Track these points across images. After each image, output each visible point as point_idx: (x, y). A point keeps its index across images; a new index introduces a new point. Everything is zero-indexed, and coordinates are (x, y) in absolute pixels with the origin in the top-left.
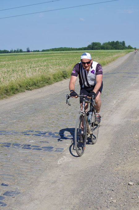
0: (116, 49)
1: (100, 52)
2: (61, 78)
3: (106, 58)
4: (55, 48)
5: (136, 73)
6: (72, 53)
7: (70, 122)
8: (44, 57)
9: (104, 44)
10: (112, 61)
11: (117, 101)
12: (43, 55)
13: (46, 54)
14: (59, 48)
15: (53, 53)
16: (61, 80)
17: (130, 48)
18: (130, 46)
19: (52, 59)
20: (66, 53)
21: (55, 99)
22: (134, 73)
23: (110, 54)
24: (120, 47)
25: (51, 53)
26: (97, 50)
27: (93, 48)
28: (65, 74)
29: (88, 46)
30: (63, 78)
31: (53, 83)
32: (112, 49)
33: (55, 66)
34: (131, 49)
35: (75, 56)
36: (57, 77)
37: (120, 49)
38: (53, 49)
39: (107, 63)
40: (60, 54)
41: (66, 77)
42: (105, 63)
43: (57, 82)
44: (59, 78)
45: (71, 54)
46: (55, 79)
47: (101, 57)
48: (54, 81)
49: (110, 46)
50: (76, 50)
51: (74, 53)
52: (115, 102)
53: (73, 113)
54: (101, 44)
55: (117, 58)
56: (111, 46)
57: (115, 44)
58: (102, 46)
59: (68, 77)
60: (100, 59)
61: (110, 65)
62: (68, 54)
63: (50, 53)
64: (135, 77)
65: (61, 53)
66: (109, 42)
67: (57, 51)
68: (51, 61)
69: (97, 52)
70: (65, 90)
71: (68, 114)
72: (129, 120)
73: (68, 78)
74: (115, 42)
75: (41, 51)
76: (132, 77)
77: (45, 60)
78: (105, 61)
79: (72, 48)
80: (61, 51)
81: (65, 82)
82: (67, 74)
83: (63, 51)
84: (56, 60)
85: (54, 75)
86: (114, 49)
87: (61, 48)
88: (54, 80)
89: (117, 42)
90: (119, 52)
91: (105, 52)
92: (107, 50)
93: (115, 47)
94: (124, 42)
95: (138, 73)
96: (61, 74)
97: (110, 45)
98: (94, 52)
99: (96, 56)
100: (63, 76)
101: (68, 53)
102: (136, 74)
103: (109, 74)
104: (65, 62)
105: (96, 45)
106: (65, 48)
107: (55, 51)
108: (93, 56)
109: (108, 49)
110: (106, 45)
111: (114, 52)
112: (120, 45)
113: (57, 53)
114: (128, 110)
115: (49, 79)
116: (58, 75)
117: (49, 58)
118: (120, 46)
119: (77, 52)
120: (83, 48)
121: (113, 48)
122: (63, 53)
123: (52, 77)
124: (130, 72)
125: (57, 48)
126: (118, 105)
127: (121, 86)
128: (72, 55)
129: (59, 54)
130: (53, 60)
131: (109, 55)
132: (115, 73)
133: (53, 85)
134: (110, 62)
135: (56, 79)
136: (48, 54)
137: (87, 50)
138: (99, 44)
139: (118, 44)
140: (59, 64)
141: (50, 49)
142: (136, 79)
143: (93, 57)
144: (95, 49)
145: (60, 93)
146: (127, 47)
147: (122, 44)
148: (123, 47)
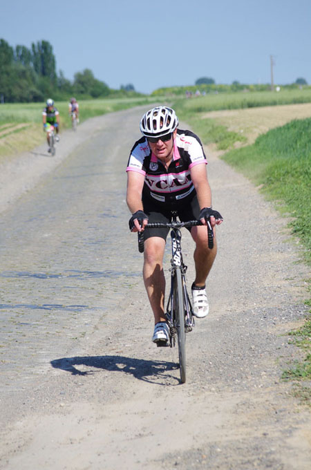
5: (93, 274)
17: (89, 87)
18: (87, 73)
22: (76, 275)
24: (24, 82)
34: (95, 95)
37: (22, 100)
64: (79, 308)
76: (60, 306)
90: (10, 119)
95: (108, 274)
102: (92, 282)
112: (22, 67)
118: (23, 74)
124: (51, 270)
139: (7, 62)
142: (85, 318)
146: (67, 84)
147: (32, 65)
148: (42, 88)
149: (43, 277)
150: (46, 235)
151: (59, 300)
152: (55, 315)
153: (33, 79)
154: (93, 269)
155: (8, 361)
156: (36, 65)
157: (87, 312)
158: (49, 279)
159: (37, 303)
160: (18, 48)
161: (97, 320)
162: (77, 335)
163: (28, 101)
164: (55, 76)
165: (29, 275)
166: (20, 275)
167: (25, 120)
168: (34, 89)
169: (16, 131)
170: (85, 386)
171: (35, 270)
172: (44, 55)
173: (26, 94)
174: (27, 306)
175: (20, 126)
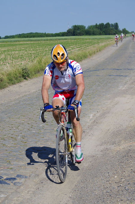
0: (106, 35)
1: (82, 39)
2: (19, 78)
3: (90, 47)
4: (22, 34)
5: (129, 69)
6: (44, 40)
7: (15, 153)
8: (4, 46)
9: (90, 27)
10: (97, 51)
11: (95, 115)
12: (4, 43)
13: (8, 41)
14: (28, 34)
15: (19, 41)
16: (20, 81)
17: (125, 32)
18: (125, 29)
19: (14, 51)
20: (36, 40)
21: (4, 112)
22: (125, 69)
23: (96, 41)
24: (112, 31)
25: (16, 41)
26: (81, 35)
27: (74, 33)
28: (26, 73)
29: (68, 31)
30: (22, 78)
31: (7, 87)
32: (100, 34)
33: (14, 61)
35: (48, 44)
36: (14, 77)
37: (112, 34)
38: (20, 35)
39: (90, 55)
40: (28, 43)
41: (28, 76)
42: (87, 56)
43: (13, 84)
44: (16, 79)
45: (43, 42)
46: (10, 80)
47: (83, 46)
48: (8, 83)
49: (98, 31)
50: (50, 36)
51: (47, 40)
52: (91, 116)
53: (23, 137)
54: (85, 27)
55: (105, 47)
56: (100, 30)
57: (105, 27)
58: (86, 30)
59: (30, 76)
60: (82, 49)
61: (94, 58)
62: (40, 42)
63: (14, 41)
64: (126, 76)
65: (29, 40)
66: (96, 24)
67: (25, 37)
68: (13, 52)
69: (79, 39)
70: (23, 97)
71: (16, 139)
72: (109, 147)
73: (30, 78)
74: (105, 24)
75: (3, 38)
76: (122, 76)
77: (5, 51)
78: (87, 53)
79: (46, 33)
80: (31, 37)
81: (26, 84)
82: (29, 73)
83: (33, 37)
84: (20, 51)
85: (9, 75)
86: (103, 35)
87: (31, 33)
88: (8, 81)
89: (108, 24)
90: (110, 38)
91: (90, 39)
92: (93, 35)
93: (104, 32)
94: (117, 24)
95: (131, 69)
96: (20, 74)
97: (98, 29)
98: (75, 39)
99: (76, 44)
100: (23, 76)
101: (39, 40)
102: (129, 71)
103: (91, 71)
104: (31, 53)
105: (79, 29)
106: (36, 33)
107: (23, 38)
108: (72, 45)
109: (95, 35)
110: (93, 28)
111: (102, 39)
112: (112, 28)
113: (24, 41)
114: (108, 130)
115: (2, 81)
116: (16, 74)
117: (11, 48)
118: (112, 29)
119: (51, 40)
120: (61, 33)
121: (102, 32)
122: (31, 41)
123: (5, 78)
125: (25, 34)
126: (96, 122)
127: (104, 90)
128: (45, 43)
129: (26, 42)
130: (16, 51)
131: (94, 44)
132: (99, 70)
133: (6, 90)
134: (94, 53)
135: (12, 80)
136: (11, 41)
137: (66, 36)
138: (82, 27)
139: (109, 27)
140: (22, 58)
141: (16, 35)
142: (127, 78)
143: (72, 47)
144: (77, 35)
145: (13, 103)
146: (121, 31)
147: (114, 27)
148: (116, 32)
149: (118, 70)
150: (118, 61)
151: (122, 74)
152: (121, 77)
153: (114, 30)
154: (128, 68)
155: (113, 86)
156: (115, 27)
157: (128, 77)
158: (119, 70)
159: (118, 75)
160: (111, 24)
161: (130, 79)
162: (126, 81)
163: (113, 35)
164: (118, 30)
165: (115, 69)
166: (114, 69)
167: (113, 38)
168: (114, 32)
169: (111, 40)
170: (129, 92)
171: (117, 68)
172: (116, 25)
173: (112, 33)
174: (116, 76)
175: (112, 40)
